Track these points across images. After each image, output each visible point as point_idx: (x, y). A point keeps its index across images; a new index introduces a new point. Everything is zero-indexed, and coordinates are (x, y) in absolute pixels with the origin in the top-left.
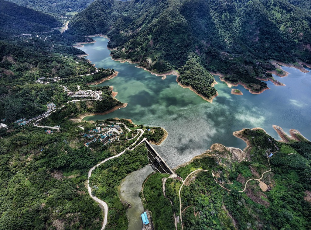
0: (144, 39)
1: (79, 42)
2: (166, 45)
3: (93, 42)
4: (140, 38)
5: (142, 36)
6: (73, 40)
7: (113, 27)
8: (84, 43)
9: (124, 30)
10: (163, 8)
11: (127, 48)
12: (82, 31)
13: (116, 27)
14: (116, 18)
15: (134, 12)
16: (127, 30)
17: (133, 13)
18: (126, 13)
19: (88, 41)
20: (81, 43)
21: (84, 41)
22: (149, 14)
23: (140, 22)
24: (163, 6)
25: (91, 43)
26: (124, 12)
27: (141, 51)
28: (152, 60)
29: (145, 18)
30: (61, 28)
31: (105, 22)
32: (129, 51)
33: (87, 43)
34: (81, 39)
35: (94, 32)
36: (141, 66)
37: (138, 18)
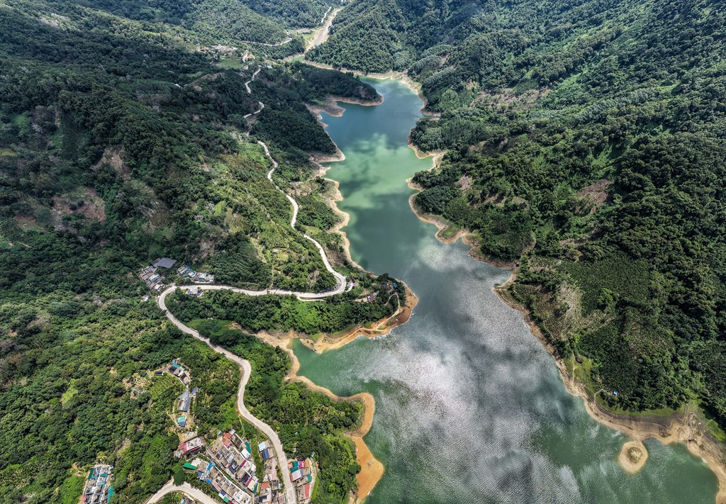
0: (567, 168)
1: (336, 94)
2: (683, 243)
3: (374, 104)
4: (551, 157)
5: (564, 151)
6: (323, 87)
7: (450, 61)
8: (348, 101)
9: (484, 80)
10: (716, 38)
11: (483, 183)
12: (357, 57)
13: (462, 64)
14: (470, 27)
15: (538, 11)
16: (495, 82)
17: (532, 16)
18: (507, 10)
19: (361, 98)
20: (341, 100)
21: (348, 96)
22: (612, 39)
23: (560, 67)
24: (716, 27)
25: (368, 104)
26: (502, 5)
27: (539, 214)
28: (584, 299)
29: (586, 56)
30: (313, 30)
31: (431, 34)
32: (483, 200)
33: (357, 102)
34: (344, 87)
35: (388, 66)
36: (518, 300)
37: (548, 42)
